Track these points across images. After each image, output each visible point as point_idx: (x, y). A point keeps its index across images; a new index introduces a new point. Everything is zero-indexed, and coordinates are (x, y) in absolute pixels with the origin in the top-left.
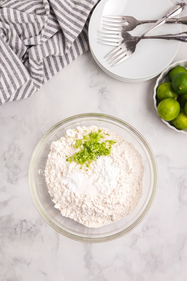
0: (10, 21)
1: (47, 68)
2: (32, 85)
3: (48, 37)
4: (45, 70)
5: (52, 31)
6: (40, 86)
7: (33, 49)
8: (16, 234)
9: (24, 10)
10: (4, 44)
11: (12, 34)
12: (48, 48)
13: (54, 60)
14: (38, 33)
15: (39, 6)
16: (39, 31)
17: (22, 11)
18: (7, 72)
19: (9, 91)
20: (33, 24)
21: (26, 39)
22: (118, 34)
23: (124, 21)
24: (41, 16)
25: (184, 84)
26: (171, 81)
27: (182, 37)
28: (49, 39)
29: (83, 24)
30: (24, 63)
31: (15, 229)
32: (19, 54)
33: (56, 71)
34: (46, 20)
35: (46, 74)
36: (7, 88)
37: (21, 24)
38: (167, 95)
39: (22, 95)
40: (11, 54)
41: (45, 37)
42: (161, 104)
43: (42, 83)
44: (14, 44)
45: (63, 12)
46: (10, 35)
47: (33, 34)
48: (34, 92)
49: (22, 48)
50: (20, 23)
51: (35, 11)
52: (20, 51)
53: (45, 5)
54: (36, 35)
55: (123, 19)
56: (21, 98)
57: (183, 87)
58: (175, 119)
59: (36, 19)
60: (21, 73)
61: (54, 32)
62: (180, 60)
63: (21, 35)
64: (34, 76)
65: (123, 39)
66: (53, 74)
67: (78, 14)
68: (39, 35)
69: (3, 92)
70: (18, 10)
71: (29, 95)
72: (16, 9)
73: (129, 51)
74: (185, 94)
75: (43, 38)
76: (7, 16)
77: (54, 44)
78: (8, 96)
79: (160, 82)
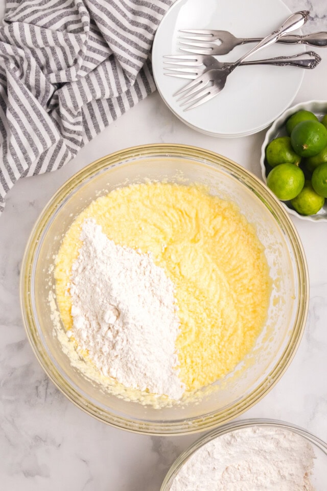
0: (25, 44)
1: (88, 121)
2: (64, 148)
3: (89, 69)
4: (85, 124)
5: (95, 60)
6: (76, 151)
7: (65, 89)
8: (37, 396)
9: (48, 25)
10: (17, 82)
11: (29, 65)
12: (90, 87)
13: (100, 108)
14: (71, 62)
15: (72, 18)
16: (74, 58)
17: (44, 27)
18: (22, 127)
19: (27, 159)
20: (62, 48)
21: (52, 72)
22: (197, 60)
23: (213, 38)
24: (76, 35)
25: (310, 141)
26: (289, 135)
27: (302, 60)
28: (91, 72)
30: (50, 113)
31: (37, 387)
32: (41, 98)
33: (103, 125)
34: (84, 41)
35: (87, 130)
36: (22, 154)
37: (43, 49)
38: (283, 157)
39: (48, 166)
40: (28, 97)
41: (84, 68)
42: (273, 173)
43: (81, 145)
44: (32, 82)
45: (116, 30)
46: (25, 66)
47: (63, 64)
48: (67, 160)
49: (46, 87)
50: (41, 47)
51: (65, 26)
52: (43, 93)
53: (82, 16)
54: (69, 67)
55: (213, 35)
56: (47, 171)
57: (310, 145)
58: (296, 198)
59: (67, 40)
60: (45, 128)
61: (98, 61)
62: (303, 101)
63: (44, 67)
64: (67, 134)
66: (98, 130)
67: (140, 31)
68: (74, 65)
69: (17, 161)
70: (37, 26)
71: (60, 165)
72: (34, 24)
73: (214, 87)
74: (312, 156)
75: (82, 71)
76: (19, 36)
77: (99, 79)
78: (25, 166)
79: (272, 138)
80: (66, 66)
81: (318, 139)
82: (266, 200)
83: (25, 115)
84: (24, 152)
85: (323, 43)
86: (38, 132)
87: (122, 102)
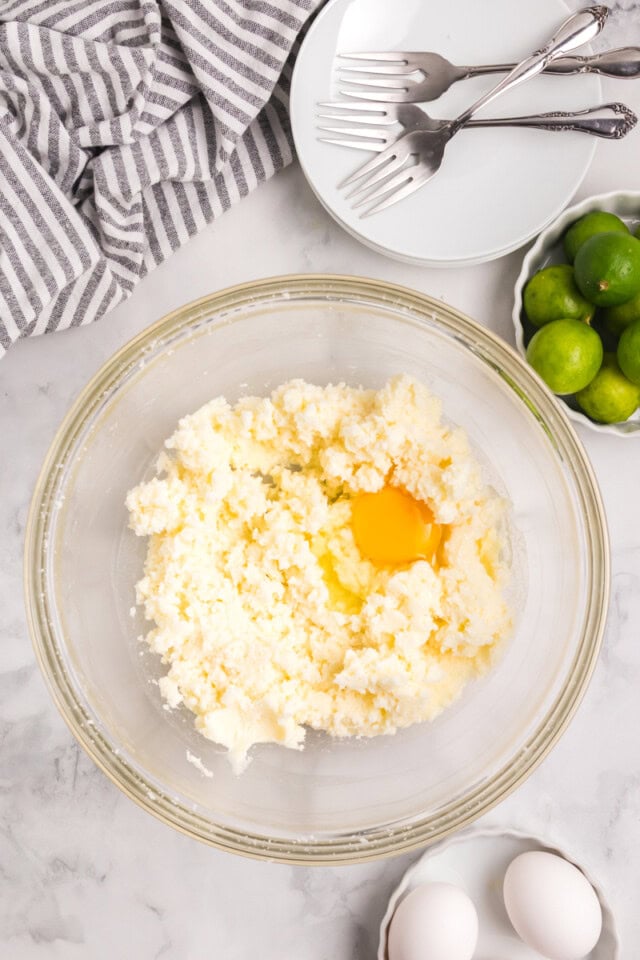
0: (31, 67)
1: (154, 225)
2: (107, 278)
3: (158, 119)
4: (148, 229)
5: (170, 100)
6: (132, 284)
7: (106, 159)
8: (58, 779)
9: (76, 29)
10: (13, 143)
11: (37, 111)
12: (157, 156)
13: (179, 197)
14: (122, 104)
15: (125, 16)
16: (128, 99)
17: (70, 33)
18: (23, 235)
19: (33, 300)
20: (105, 76)
21: (83, 125)
22: (385, 114)
23: (408, 68)
24: (134, 49)
25: (614, 274)
26: (570, 261)
27: (600, 121)
28: (162, 124)
29: (273, 75)
30: (78, 207)
31: (57, 761)
32: (60, 176)
33: (187, 235)
34: (149, 63)
35: (153, 242)
36: (23, 291)
37: (65, 78)
38: (558, 307)
39: (76, 314)
40: (35, 176)
41: (148, 118)
42: (539, 339)
43: (141, 273)
44: (43, 144)
45: (208, 36)
46: (29, 112)
47: (106, 108)
48: (114, 301)
49: (71, 156)
50: (62, 72)
51: (113, 33)
52: (64, 167)
53: (145, 13)
54: (117, 114)
55: (407, 62)
56: (72, 324)
57: (613, 282)
58: (587, 389)
59: (115, 60)
60: (70, 238)
61: (176, 103)
62: (599, 193)
63: (68, 115)
64: (112, 250)
65: (400, 128)
66: (175, 243)
67: (258, 41)
68: (127, 111)
69: (12, 303)
70: (54, 30)
71: (98, 313)
72: (50, 27)
73: (421, 165)
74: (618, 304)
75: (142, 123)
76: (19, 51)
77: (177, 141)
78: (29, 314)
79: (536, 267)
80: (112, 114)
81: (629, 269)
82: (526, 392)
83: (29, 211)
84: (28, 287)
85: (630, 70)
86: (56, 246)
87: (224, 186)
